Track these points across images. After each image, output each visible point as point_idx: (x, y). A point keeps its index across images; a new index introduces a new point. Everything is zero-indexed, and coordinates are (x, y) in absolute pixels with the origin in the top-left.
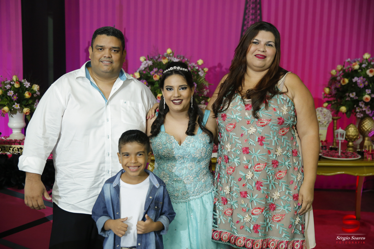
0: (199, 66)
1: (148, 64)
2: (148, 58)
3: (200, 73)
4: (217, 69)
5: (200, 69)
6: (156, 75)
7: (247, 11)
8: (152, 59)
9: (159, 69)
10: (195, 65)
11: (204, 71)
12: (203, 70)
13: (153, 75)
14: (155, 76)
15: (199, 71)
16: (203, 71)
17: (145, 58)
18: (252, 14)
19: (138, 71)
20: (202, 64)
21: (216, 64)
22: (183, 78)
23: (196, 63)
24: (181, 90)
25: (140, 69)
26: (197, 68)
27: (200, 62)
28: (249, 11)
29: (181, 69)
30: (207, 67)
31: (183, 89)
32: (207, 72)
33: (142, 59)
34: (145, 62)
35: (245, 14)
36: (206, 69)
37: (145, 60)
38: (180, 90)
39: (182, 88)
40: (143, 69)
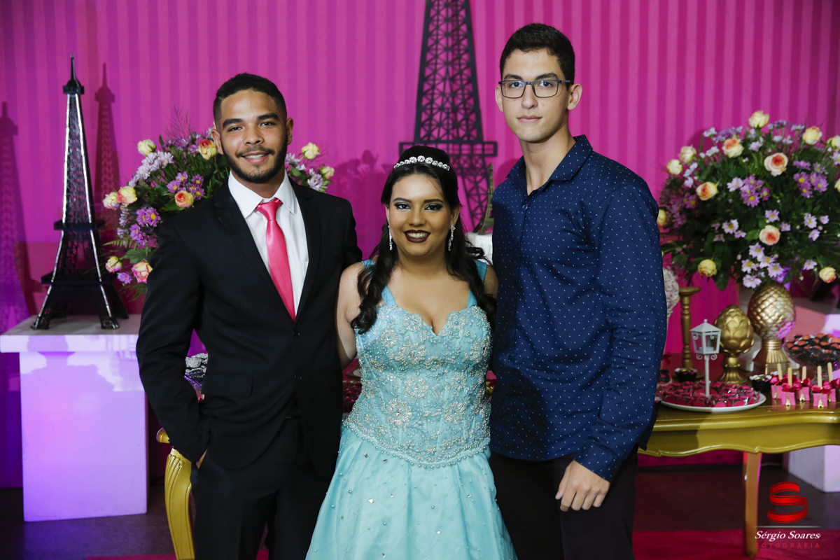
0: (307, 162)
1: (162, 162)
2: (160, 146)
3: (310, 182)
4: (363, 167)
5: (311, 171)
6: (184, 192)
7: (433, 13)
8: (171, 146)
9: (191, 174)
10: (297, 161)
11: (323, 175)
12: (319, 172)
13: (176, 192)
14: (181, 196)
15: (310, 177)
16: (319, 176)
17: (152, 145)
18: (447, 20)
19: (132, 183)
20: (317, 157)
21: (359, 156)
22: (436, 184)
23: (300, 154)
24: (430, 211)
25: (137, 177)
26: (303, 167)
27: (311, 151)
28: (438, 13)
29: (435, 163)
30: (331, 166)
31: (432, 208)
32: (331, 179)
33: (144, 147)
34: (152, 156)
35: (428, 19)
36: (329, 171)
37: (154, 151)
38: (425, 209)
39: (430, 206)
40: (147, 175)
